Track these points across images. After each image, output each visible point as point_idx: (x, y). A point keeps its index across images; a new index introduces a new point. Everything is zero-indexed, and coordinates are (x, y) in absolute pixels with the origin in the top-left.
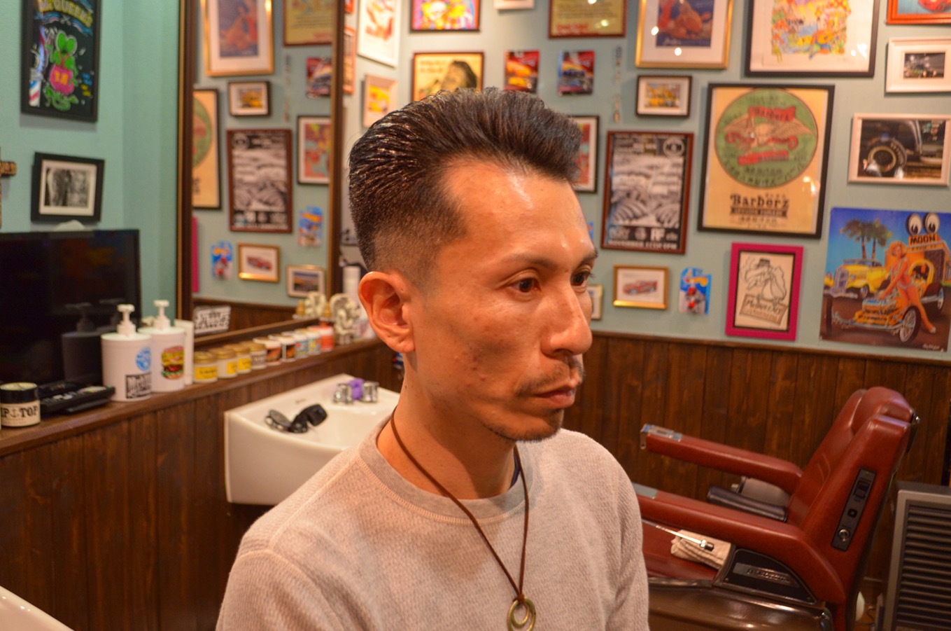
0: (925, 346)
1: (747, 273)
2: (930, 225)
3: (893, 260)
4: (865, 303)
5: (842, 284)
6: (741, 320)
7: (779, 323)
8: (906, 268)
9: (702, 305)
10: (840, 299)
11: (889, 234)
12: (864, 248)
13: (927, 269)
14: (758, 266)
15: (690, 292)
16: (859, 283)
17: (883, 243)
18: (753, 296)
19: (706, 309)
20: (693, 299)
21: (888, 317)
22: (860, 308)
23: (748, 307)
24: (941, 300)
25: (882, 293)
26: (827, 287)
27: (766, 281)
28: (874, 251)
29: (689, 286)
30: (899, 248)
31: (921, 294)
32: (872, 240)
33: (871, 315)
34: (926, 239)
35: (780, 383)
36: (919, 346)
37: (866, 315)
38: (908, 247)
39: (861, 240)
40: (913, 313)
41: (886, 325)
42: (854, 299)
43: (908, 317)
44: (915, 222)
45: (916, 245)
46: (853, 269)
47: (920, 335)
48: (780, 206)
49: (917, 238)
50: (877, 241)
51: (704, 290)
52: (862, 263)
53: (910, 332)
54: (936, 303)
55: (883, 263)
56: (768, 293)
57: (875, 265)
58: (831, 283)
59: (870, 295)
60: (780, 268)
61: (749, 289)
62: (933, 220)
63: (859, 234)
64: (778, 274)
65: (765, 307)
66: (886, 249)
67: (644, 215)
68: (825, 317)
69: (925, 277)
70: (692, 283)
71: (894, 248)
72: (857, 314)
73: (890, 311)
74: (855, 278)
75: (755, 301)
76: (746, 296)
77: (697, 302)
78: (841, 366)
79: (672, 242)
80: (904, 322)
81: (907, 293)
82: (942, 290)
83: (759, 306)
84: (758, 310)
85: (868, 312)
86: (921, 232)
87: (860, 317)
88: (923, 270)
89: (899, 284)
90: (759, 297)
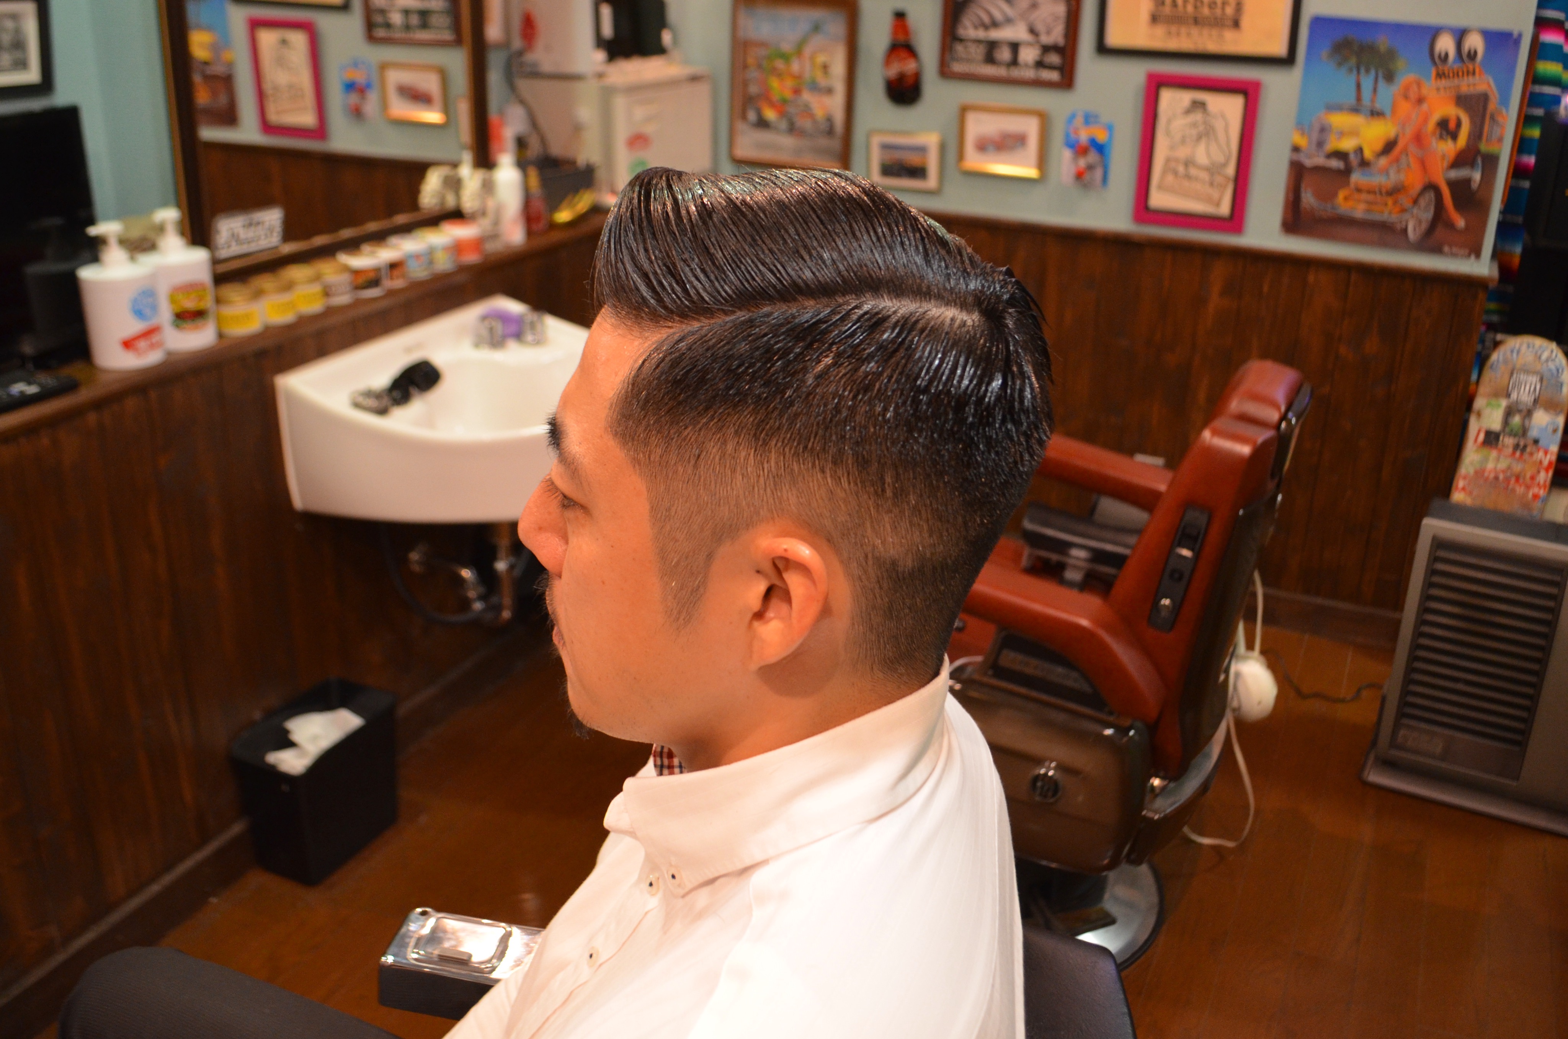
0: (1446, 249)
1: (1169, 122)
2: (1469, 52)
3: (1405, 107)
4: (1356, 177)
5: (1320, 144)
6: (1158, 200)
7: (1218, 204)
8: (1426, 120)
9: (1098, 174)
10: (1318, 169)
11: (1401, 64)
12: (1358, 86)
13: (1459, 124)
14: (1188, 112)
15: (1080, 151)
16: (1347, 144)
17: (1390, 77)
18: (1177, 160)
19: (1105, 179)
20: (1082, 163)
21: (1390, 202)
22: (1347, 183)
23: (1170, 178)
24: (1477, 176)
25: (1383, 161)
26: (1296, 149)
27: (1199, 138)
28: (1375, 90)
29: (1078, 142)
30: (1415, 88)
31: (1446, 164)
32: (1373, 72)
33: (1364, 196)
34: (1460, 74)
35: (1215, 301)
36: (1436, 250)
37: (1356, 196)
38: (1431, 87)
39: (1355, 72)
40: (1430, 196)
41: (1387, 213)
42: (1338, 172)
43: (1422, 202)
44: (1445, 44)
45: (1443, 83)
46: (1339, 120)
47: (1440, 232)
48: (1229, 11)
49: (1446, 72)
50: (1380, 75)
51: (1100, 148)
52: (1355, 110)
53: (1424, 226)
54: (1468, 181)
55: (1388, 112)
56: (1201, 155)
57: (1376, 114)
58: (1302, 142)
59: (1364, 164)
60: (1223, 116)
61: (1172, 148)
62: (1475, 42)
63: (1353, 61)
64: (1219, 125)
65: (1197, 179)
66: (1395, 89)
67: (1009, 21)
68: (1291, 199)
69: (1454, 136)
70: (1083, 137)
71: (1407, 88)
72: (1341, 195)
73: (1395, 191)
74: (1342, 134)
75: (1181, 169)
76: (1168, 160)
77: (1090, 167)
78: (1311, 278)
79: (1051, 67)
80: (1415, 211)
81: (1423, 164)
82: (1479, 161)
83: (1188, 177)
84: (1186, 183)
85: (1359, 190)
86: (1455, 62)
87: (1346, 199)
88: (1452, 125)
89: (1412, 148)
90: (1188, 163)
